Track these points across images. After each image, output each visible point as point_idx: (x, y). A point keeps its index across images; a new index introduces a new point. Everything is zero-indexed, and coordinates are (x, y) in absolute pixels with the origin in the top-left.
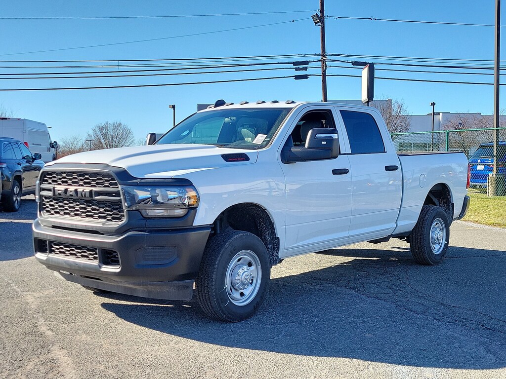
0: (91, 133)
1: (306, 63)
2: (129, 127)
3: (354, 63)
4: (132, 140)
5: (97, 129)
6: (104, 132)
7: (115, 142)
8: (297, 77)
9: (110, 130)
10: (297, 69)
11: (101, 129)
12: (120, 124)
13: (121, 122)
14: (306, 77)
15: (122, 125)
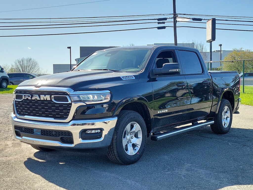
0: (14, 64)
1: (165, 19)
2: (36, 61)
3: (194, 19)
4: (38, 68)
5: (17, 62)
6: (21, 63)
7: (28, 70)
8: (159, 28)
9: (25, 62)
10: (159, 23)
11: (19, 62)
12: (31, 59)
13: (31, 58)
14: (164, 28)
15: (32, 60)
